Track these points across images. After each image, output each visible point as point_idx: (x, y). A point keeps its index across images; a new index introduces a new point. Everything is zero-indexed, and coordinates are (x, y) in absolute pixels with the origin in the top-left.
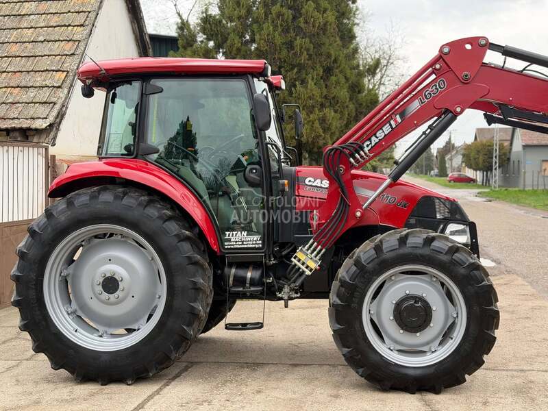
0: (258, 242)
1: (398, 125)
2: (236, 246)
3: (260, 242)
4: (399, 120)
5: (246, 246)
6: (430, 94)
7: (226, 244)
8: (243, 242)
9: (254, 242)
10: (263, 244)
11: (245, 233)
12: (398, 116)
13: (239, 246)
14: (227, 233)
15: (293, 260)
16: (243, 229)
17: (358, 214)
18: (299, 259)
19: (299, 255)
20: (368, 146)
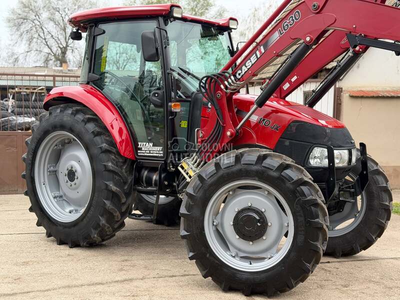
0: (160, 152)
1: (262, 55)
2: (145, 154)
3: (162, 152)
4: (263, 51)
5: (152, 155)
7: (139, 151)
8: (150, 151)
9: (158, 152)
10: (164, 154)
11: (151, 144)
12: (262, 47)
13: (148, 155)
14: (139, 143)
15: (180, 168)
16: (150, 141)
17: (229, 133)
18: (183, 168)
19: (184, 165)
20: (239, 74)
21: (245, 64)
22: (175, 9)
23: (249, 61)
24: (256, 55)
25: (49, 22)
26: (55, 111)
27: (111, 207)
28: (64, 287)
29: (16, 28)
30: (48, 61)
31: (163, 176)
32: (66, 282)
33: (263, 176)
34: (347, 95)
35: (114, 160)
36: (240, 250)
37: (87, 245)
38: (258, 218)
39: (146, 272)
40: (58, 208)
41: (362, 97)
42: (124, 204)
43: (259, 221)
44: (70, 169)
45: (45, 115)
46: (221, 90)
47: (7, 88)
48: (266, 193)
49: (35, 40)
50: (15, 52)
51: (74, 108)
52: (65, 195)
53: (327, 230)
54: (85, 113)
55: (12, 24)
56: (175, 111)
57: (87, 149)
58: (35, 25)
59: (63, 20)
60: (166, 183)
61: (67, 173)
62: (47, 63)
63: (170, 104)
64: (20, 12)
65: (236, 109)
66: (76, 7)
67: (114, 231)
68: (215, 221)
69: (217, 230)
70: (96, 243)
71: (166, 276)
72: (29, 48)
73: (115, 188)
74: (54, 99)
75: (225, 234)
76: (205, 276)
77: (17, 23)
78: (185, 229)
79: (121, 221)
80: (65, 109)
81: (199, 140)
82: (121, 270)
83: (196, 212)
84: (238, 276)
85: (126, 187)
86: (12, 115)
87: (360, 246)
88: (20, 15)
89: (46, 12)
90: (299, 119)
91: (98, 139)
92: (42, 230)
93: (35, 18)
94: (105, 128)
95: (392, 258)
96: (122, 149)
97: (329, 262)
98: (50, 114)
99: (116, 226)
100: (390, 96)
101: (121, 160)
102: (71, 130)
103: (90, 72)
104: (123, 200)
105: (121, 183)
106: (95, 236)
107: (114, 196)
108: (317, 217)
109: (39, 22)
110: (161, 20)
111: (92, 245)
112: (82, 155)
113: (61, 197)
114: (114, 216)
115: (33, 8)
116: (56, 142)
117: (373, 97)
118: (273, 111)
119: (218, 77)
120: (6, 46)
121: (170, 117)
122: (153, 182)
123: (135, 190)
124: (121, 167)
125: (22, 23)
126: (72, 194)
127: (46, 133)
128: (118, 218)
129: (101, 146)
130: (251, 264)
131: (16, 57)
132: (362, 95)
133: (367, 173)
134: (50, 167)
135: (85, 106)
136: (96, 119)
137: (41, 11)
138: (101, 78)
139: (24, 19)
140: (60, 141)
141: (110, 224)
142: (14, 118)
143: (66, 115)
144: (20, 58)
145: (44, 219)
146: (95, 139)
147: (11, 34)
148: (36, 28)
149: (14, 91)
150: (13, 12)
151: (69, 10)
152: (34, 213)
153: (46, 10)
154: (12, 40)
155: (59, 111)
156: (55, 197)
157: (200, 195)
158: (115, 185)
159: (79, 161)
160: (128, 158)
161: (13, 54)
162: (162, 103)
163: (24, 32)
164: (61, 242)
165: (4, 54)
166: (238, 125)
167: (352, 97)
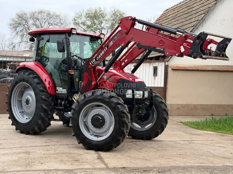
1: (106, 51)
4: (107, 49)
5: (62, 93)
6: (115, 39)
7: (57, 91)
8: (61, 91)
9: (65, 92)
10: (67, 92)
11: (62, 88)
12: (106, 48)
13: (60, 93)
14: (57, 88)
15: (73, 99)
16: (61, 87)
17: (93, 84)
18: (74, 99)
19: (75, 97)
20: (98, 58)
21: (100, 54)
22: (73, 30)
23: (101, 53)
24: (104, 51)
25: (33, 26)
26: (21, 73)
27: (44, 116)
28: (19, 147)
29: (14, 29)
30: (32, 47)
31: (66, 102)
32: (21, 146)
33: (102, 100)
34: (171, 68)
35: (45, 95)
36: (94, 132)
37: (33, 133)
38: (101, 118)
39: (56, 143)
40: (21, 117)
41: (178, 70)
42: (50, 115)
43: (101, 120)
44: (27, 99)
45: (16, 75)
46: (90, 65)
47: (6, 62)
48: (105, 108)
49: (25, 36)
50: (13, 42)
51: (29, 72)
52: (25, 111)
53: (128, 123)
54: (34, 74)
55: (12, 27)
56: (71, 73)
57: (34, 90)
58: (25, 28)
59: (41, 25)
60: (68, 105)
61: (25, 101)
62: (31, 49)
63: (69, 71)
64: (17, 20)
65: (98, 73)
66: (48, 18)
67: (45, 127)
68: (84, 120)
69: (85, 124)
70: (37, 133)
71: (64, 145)
72: (21, 40)
73: (46, 107)
74: (21, 68)
75: (88, 125)
76: (79, 143)
77: (15, 26)
78: (71, 124)
79: (48, 123)
80: (25, 72)
81: (82, 86)
82: (46, 142)
83: (76, 116)
84: (92, 142)
85: (51, 107)
86: (9, 77)
87: (154, 135)
88: (16, 22)
89: (32, 20)
90: (122, 78)
91: (38, 85)
92: (14, 127)
93: (25, 23)
94: (42, 81)
95: (169, 141)
96: (49, 91)
97: (139, 141)
98: (19, 74)
99: (46, 124)
100: (191, 69)
101: (49, 95)
102: (27, 82)
103: (36, 56)
104: (49, 113)
105: (49, 105)
106: (36, 128)
107: (45, 111)
108: (124, 118)
109: (28, 26)
110: (67, 34)
111: (35, 133)
112: (32, 93)
113: (23, 112)
114: (45, 120)
115: (24, 18)
116: (21, 87)
117: (183, 70)
118: (113, 75)
119: (89, 60)
120: (8, 39)
121: (70, 76)
122: (62, 105)
123: (54, 108)
124: (49, 98)
125: (18, 26)
126: (28, 111)
127: (17, 83)
128: (47, 121)
129: (40, 89)
130: (98, 138)
131: (14, 45)
132: (178, 69)
133: (153, 102)
134: (19, 98)
135: (34, 71)
136: (38, 77)
137: (29, 20)
138: (41, 59)
139: (19, 24)
140: (23, 87)
141: (43, 124)
142: (9, 78)
143: (26, 75)
144: (16, 45)
145: (15, 122)
146: (37, 86)
147: (12, 32)
148: (25, 29)
149: (10, 64)
150: (13, 20)
151: (44, 19)
152: (11, 120)
153: (31, 19)
154: (12, 36)
155: (22, 73)
156: (20, 112)
157: (77, 109)
158: (46, 106)
159: (31, 96)
160: (52, 95)
161: (12, 43)
162: (66, 70)
163: (19, 31)
164: (22, 132)
165: (7, 44)
166: (97, 80)
167: (173, 70)
